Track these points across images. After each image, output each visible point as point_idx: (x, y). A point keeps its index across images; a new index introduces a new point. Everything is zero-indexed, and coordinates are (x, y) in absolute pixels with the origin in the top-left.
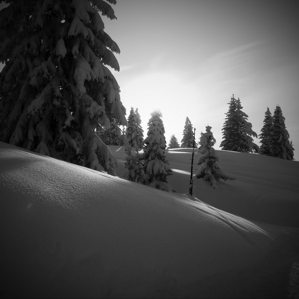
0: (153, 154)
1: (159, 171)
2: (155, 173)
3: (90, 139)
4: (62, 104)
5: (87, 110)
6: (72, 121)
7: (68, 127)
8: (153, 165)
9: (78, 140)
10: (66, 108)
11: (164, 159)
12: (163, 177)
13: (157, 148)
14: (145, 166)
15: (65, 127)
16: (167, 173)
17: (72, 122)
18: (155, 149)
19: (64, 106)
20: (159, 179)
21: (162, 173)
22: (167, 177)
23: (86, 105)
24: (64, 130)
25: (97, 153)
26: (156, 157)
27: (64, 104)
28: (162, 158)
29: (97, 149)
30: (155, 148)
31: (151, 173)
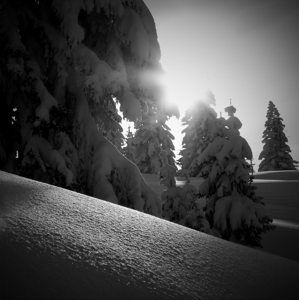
0: (226, 183)
1: (243, 222)
2: (234, 226)
3: (92, 149)
4: (28, 70)
5: (87, 83)
6: (54, 108)
7: (43, 122)
8: (229, 209)
9: (66, 153)
10: (35, 80)
11: (253, 194)
12: (253, 234)
13: (236, 168)
14: (208, 211)
15: (37, 123)
16: (261, 226)
17: (53, 111)
18: (232, 170)
19: (32, 75)
20: (243, 239)
21: (252, 227)
22: (262, 235)
23: (84, 71)
24: (36, 131)
25: (111, 182)
26: (235, 188)
27: (31, 70)
28: (249, 192)
29: (112, 173)
30: (231, 168)
31: (224, 227)
